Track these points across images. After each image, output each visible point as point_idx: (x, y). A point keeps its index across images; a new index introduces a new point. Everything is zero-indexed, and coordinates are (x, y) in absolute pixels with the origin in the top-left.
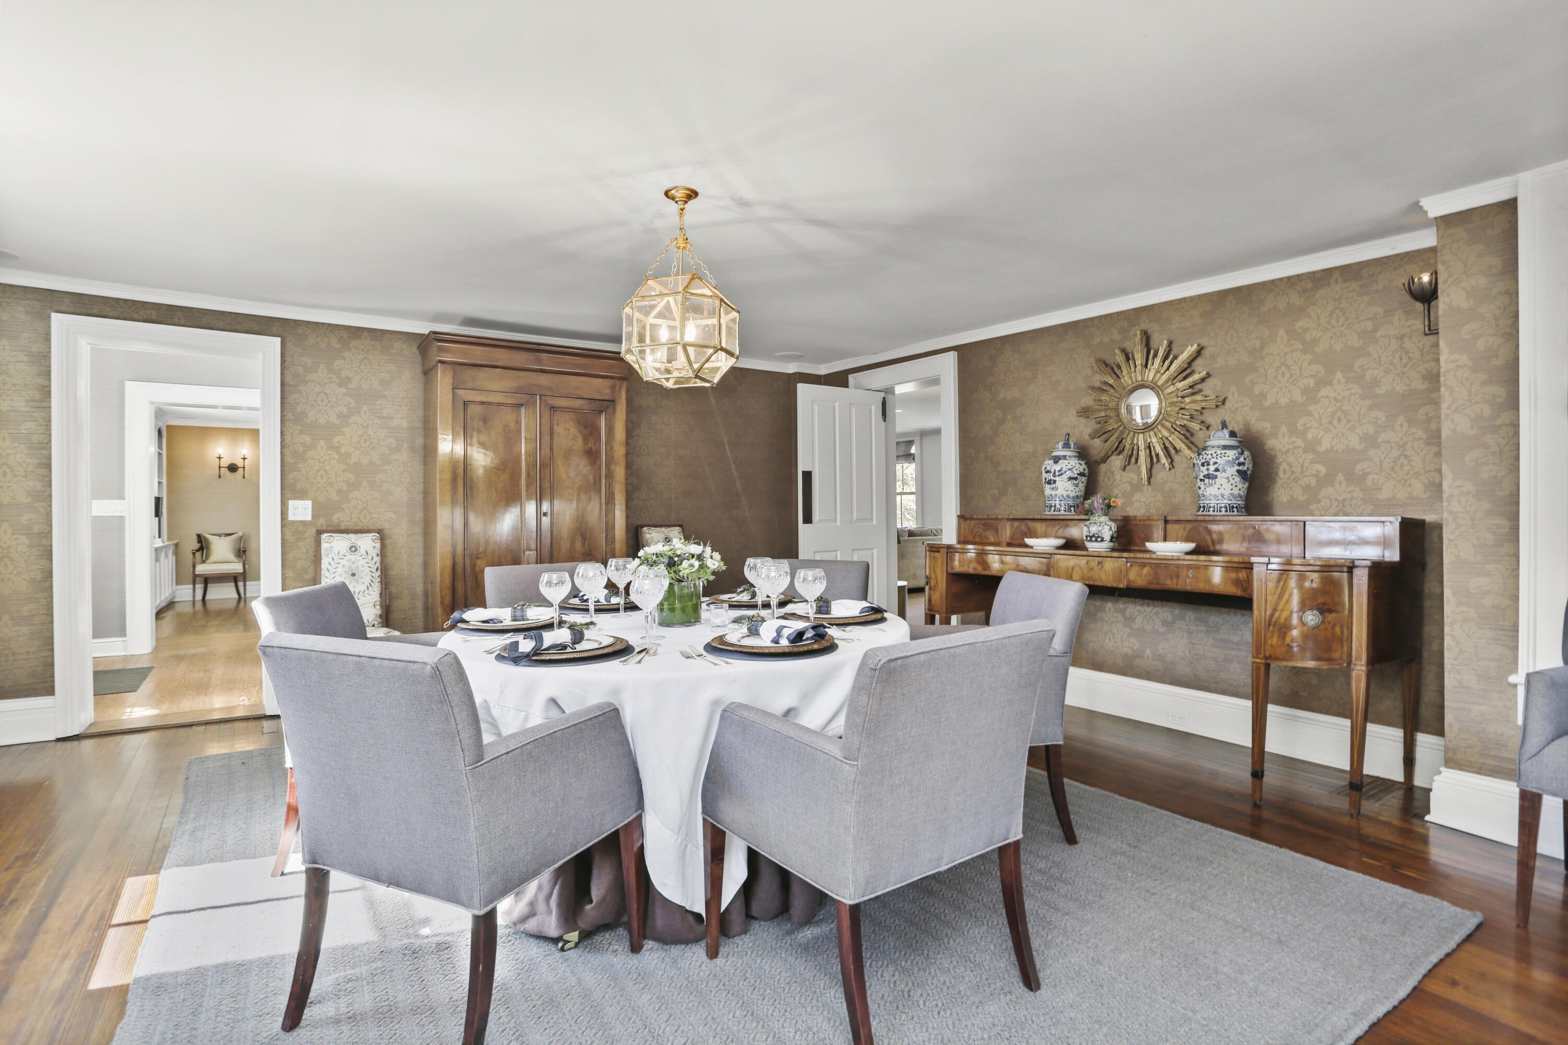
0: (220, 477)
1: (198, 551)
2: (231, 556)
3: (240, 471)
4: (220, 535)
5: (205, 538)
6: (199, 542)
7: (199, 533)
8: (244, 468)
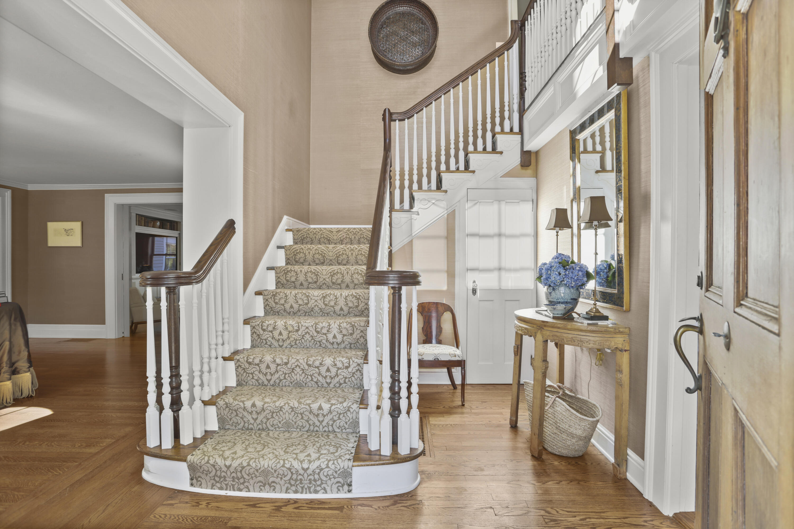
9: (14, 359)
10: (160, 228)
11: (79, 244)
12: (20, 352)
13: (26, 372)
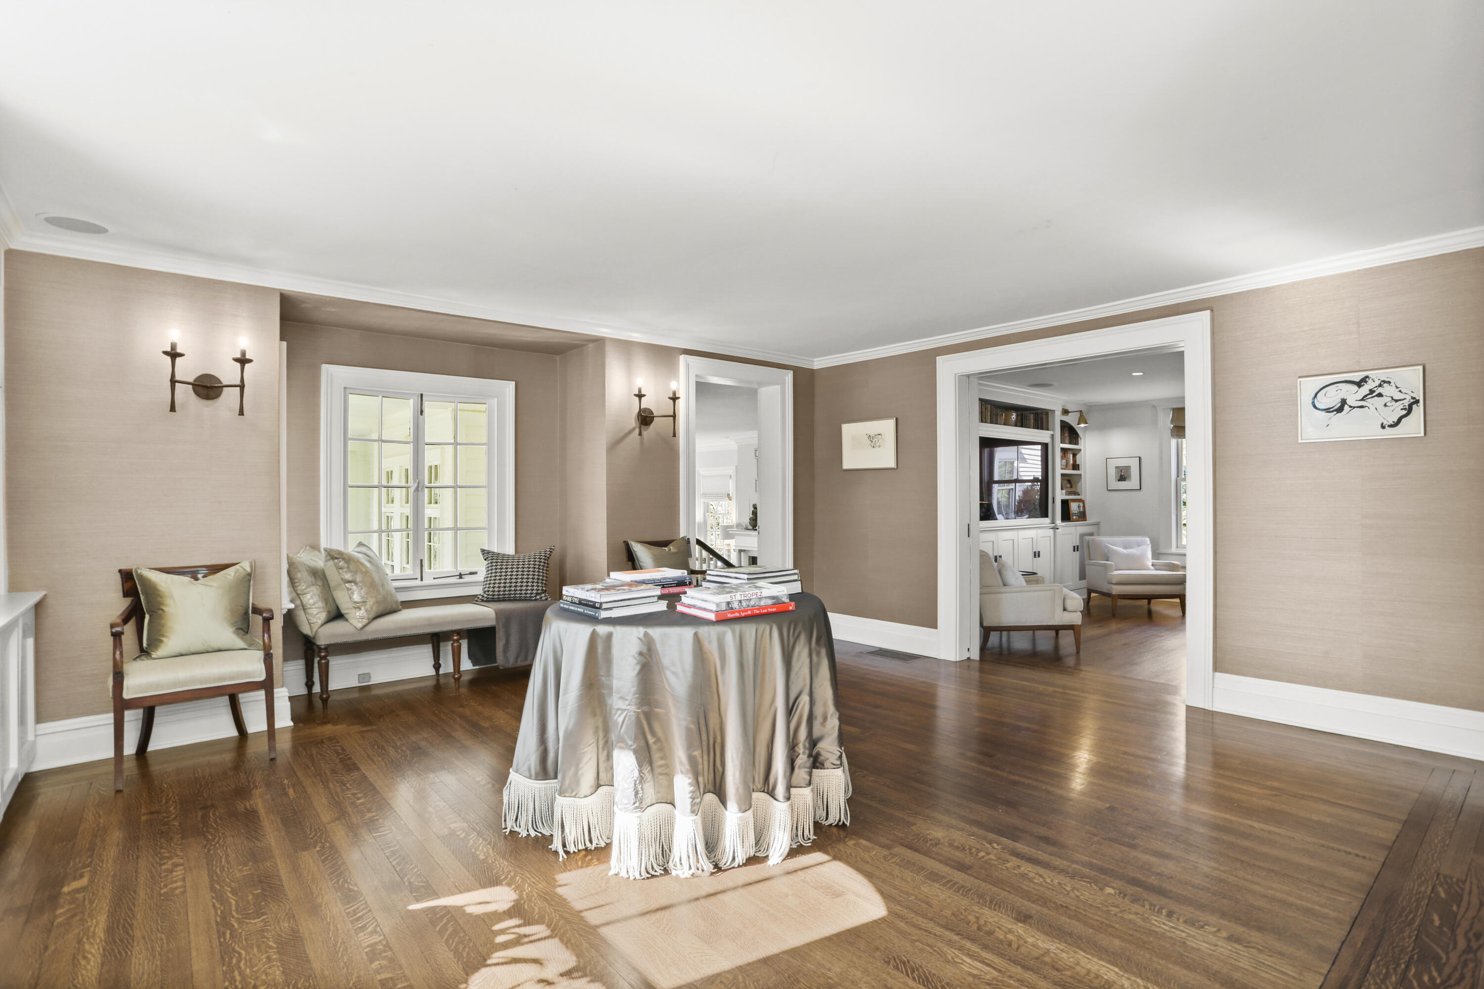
0: (173, 408)
1: (126, 621)
2: (227, 636)
3: (230, 396)
4: (192, 572)
5: (141, 577)
6: (126, 594)
7: (125, 566)
8: (242, 386)
9: (817, 732)
10: (1016, 426)
11: (892, 464)
12: (825, 719)
13: (836, 766)
